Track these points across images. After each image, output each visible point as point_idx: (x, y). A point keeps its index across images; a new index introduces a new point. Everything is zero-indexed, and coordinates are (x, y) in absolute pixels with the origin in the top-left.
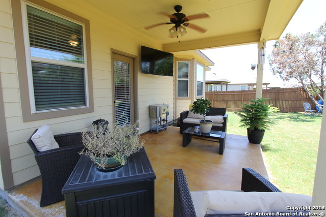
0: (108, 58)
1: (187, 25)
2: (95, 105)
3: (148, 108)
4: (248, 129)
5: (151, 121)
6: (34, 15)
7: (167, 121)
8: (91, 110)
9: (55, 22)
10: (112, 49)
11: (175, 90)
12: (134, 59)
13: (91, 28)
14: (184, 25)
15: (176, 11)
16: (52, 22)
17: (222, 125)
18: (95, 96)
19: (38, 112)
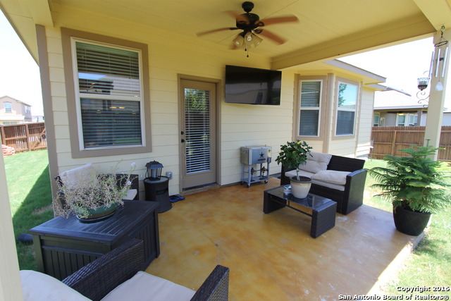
0: (173, 86)
1: (259, 32)
2: (154, 144)
3: (239, 152)
4: (394, 203)
5: (243, 169)
6: (87, 50)
7: (268, 170)
8: (149, 149)
9: (110, 54)
10: (179, 75)
11: (295, 125)
12: (216, 84)
13: (149, 53)
14: (256, 31)
15: (245, 10)
16: (107, 54)
17: (343, 189)
18: (154, 133)
19: (86, 149)
